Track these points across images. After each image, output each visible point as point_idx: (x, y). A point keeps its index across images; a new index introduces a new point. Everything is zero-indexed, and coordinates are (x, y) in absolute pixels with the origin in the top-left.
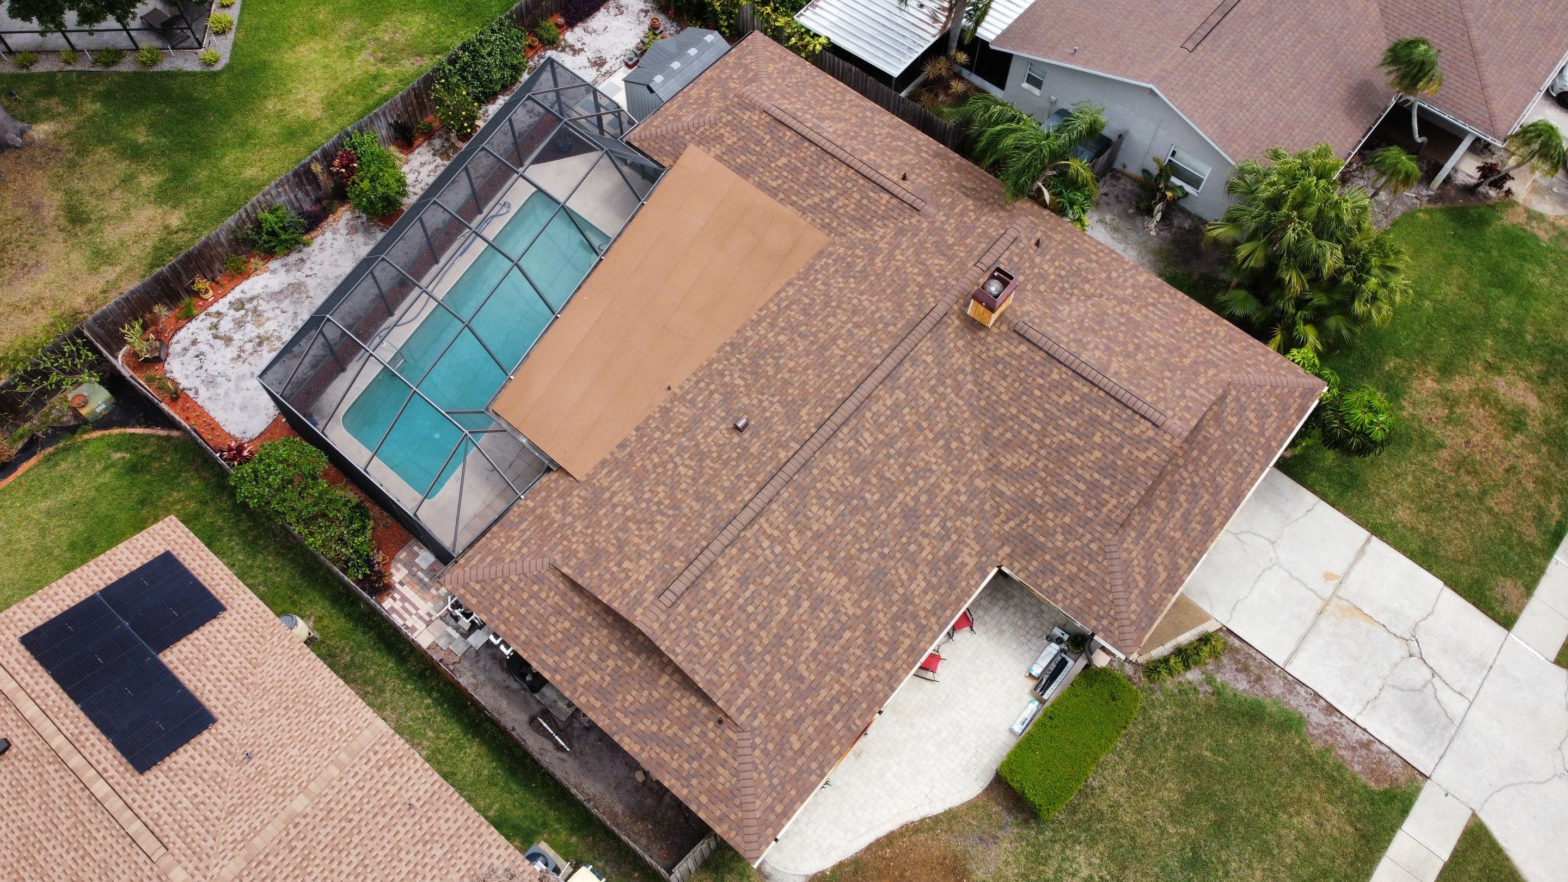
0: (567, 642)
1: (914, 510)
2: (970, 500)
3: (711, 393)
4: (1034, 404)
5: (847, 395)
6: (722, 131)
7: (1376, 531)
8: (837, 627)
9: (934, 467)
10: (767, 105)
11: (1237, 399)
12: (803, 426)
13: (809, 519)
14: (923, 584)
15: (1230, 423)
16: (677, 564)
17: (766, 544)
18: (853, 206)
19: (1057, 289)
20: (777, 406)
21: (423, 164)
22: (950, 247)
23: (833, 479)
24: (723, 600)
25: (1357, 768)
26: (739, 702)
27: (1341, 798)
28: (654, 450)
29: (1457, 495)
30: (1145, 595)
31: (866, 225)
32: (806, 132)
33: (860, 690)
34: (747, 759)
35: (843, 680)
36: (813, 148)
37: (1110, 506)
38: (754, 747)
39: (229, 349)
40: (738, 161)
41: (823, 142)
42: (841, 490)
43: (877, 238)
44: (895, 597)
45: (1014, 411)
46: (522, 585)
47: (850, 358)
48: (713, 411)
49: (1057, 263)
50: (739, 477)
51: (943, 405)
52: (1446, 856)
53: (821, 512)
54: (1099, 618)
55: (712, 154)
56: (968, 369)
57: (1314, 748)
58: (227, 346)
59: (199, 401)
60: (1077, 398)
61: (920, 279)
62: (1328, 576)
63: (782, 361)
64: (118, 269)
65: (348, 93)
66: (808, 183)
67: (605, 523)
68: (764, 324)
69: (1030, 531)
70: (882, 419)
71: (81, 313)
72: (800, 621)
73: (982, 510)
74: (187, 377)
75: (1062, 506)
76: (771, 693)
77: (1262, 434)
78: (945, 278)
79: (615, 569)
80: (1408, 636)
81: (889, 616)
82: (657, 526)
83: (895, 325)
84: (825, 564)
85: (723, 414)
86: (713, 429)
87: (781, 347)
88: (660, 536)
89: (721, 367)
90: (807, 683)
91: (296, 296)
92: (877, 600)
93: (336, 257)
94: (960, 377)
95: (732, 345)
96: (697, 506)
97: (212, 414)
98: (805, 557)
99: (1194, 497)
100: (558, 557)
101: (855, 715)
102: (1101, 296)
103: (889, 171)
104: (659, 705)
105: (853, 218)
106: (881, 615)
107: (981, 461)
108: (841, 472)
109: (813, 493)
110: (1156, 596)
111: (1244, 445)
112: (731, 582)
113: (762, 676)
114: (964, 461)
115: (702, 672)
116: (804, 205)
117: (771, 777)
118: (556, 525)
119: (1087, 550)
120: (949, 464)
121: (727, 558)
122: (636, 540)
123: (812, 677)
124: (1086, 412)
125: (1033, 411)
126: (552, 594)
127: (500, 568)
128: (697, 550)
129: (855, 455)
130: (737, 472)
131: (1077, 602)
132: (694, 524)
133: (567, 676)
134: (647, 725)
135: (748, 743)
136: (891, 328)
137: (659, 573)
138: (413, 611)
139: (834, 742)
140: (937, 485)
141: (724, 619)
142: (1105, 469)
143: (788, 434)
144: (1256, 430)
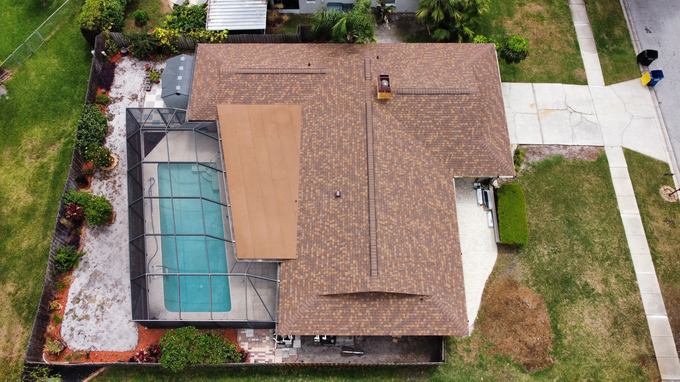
0: (346, 317)
1: (417, 179)
2: (429, 162)
3: (314, 191)
4: (424, 115)
5: (366, 156)
6: (226, 92)
7: (532, 81)
8: (428, 237)
9: (411, 160)
10: (235, 70)
11: (476, 67)
12: (361, 178)
13: (391, 209)
14: (439, 202)
15: (481, 77)
16: (365, 259)
17: (386, 228)
18: (300, 88)
19: (395, 69)
20: (344, 178)
21: (100, 188)
22: (350, 79)
23: (387, 189)
24: (391, 259)
25: (586, 158)
26: (423, 288)
27: (589, 171)
28: (313, 227)
29: (544, 53)
30: (503, 152)
31: (310, 91)
32: (259, 71)
33: (451, 252)
34: (440, 304)
35: (444, 253)
36: (267, 76)
37: (473, 131)
38: (439, 298)
39: (91, 320)
40: (241, 99)
41: (269, 71)
42: (392, 190)
43: (319, 93)
44: (435, 213)
45: (419, 121)
46: (312, 311)
47: (353, 143)
48: (321, 197)
49: (388, 60)
50: (356, 213)
51: (396, 136)
52: (626, 165)
53: (393, 203)
54: (497, 170)
55: (229, 103)
56: (393, 118)
57: (571, 162)
58: (88, 319)
59: (99, 350)
60: (436, 103)
61: (350, 98)
62: (532, 106)
63: (329, 161)
64: (5, 327)
65: (36, 182)
66: (276, 90)
67: (322, 266)
68: (308, 153)
69: (454, 158)
70: (384, 156)
71: (7, 357)
72: (417, 245)
73: (435, 163)
74: (83, 345)
75: (458, 142)
76: (429, 276)
77: (491, 74)
78: (359, 92)
79: (344, 278)
80: (566, 108)
81: (439, 220)
82: (343, 252)
83: (358, 120)
84: (408, 220)
85: (327, 195)
86: (329, 203)
87: (324, 157)
88: (349, 255)
89: (308, 179)
90: (435, 263)
91: (98, 278)
92: (432, 218)
93: (100, 250)
94: (393, 123)
95: (303, 168)
96: (351, 234)
97: (110, 350)
98: (401, 223)
99: (491, 109)
100: (317, 291)
101: (456, 261)
102: (409, 62)
103: (301, 66)
104: (396, 311)
105: (303, 92)
106: (436, 222)
107: (421, 146)
108: (387, 184)
109: (385, 199)
110: (506, 150)
111: (490, 81)
112: (388, 250)
113: (422, 273)
114: (417, 150)
115: (404, 288)
116: (281, 99)
117: (451, 303)
118: (304, 281)
119: (477, 151)
120: (414, 155)
121: (380, 243)
122: (341, 263)
123: (435, 260)
124: (442, 105)
125: (425, 117)
126: (326, 305)
127: (298, 311)
128: (368, 249)
129: (386, 175)
130: (354, 212)
131: (486, 170)
132: (357, 241)
133: (356, 329)
134: (397, 321)
135: (436, 299)
136: (358, 122)
137: (362, 267)
138: (264, 354)
139: (458, 275)
140: (416, 165)
141: (396, 265)
142: (462, 120)
143: (359, 185)
144: (489, 74)
